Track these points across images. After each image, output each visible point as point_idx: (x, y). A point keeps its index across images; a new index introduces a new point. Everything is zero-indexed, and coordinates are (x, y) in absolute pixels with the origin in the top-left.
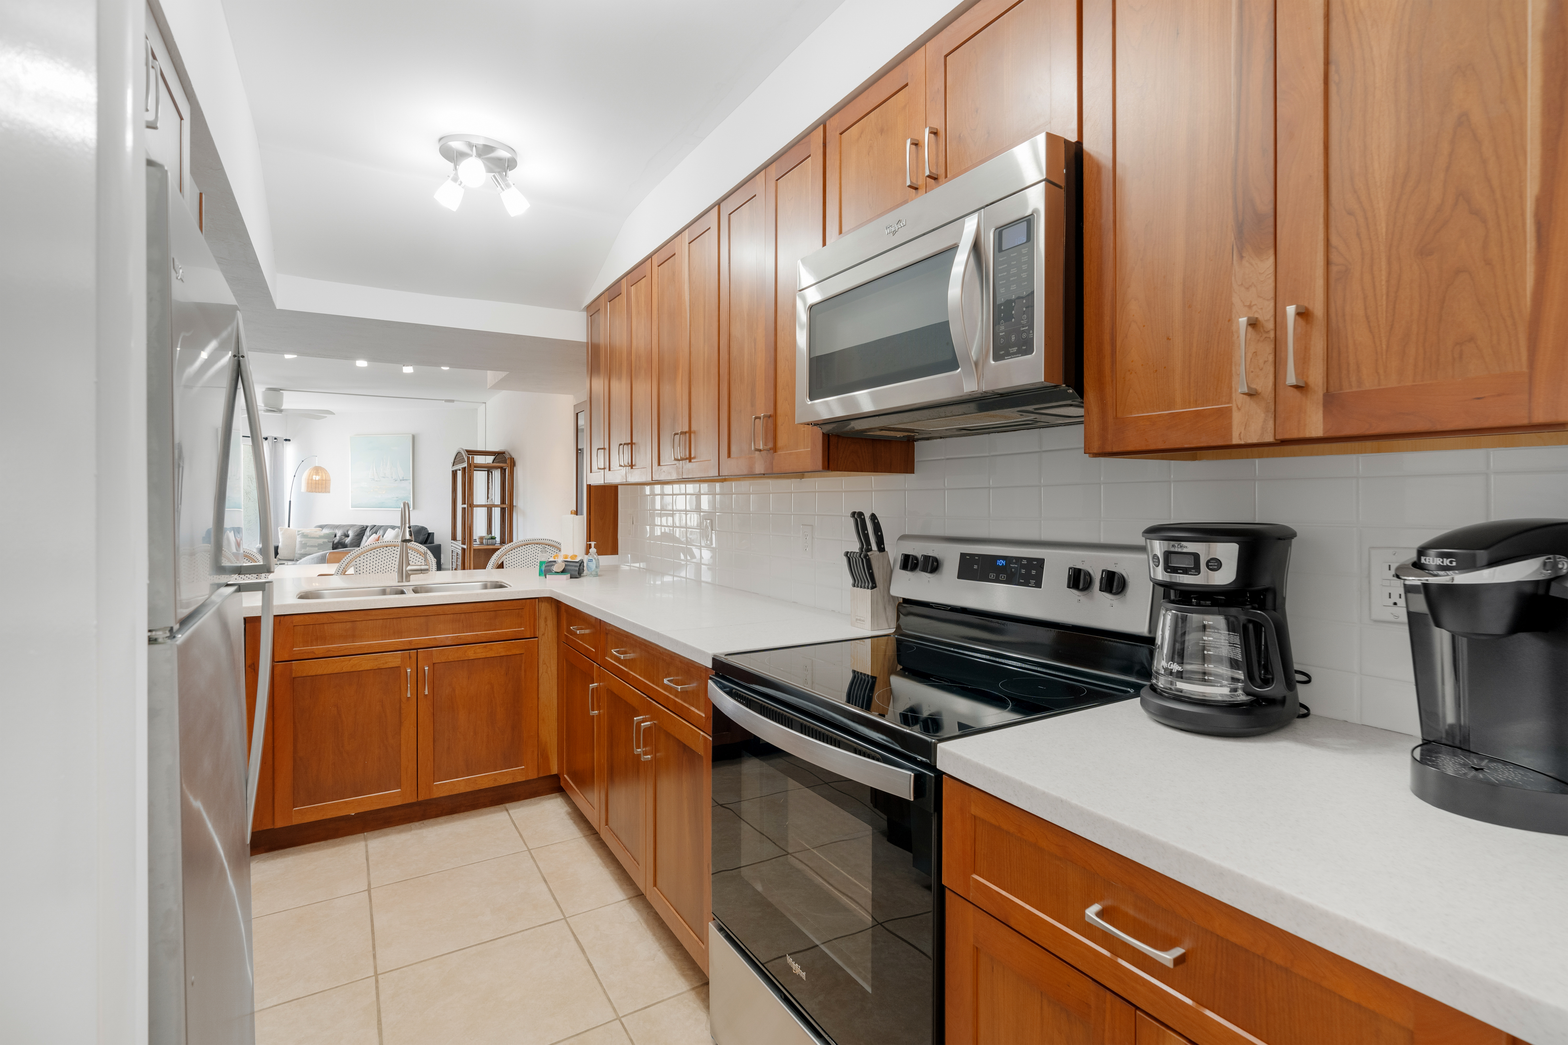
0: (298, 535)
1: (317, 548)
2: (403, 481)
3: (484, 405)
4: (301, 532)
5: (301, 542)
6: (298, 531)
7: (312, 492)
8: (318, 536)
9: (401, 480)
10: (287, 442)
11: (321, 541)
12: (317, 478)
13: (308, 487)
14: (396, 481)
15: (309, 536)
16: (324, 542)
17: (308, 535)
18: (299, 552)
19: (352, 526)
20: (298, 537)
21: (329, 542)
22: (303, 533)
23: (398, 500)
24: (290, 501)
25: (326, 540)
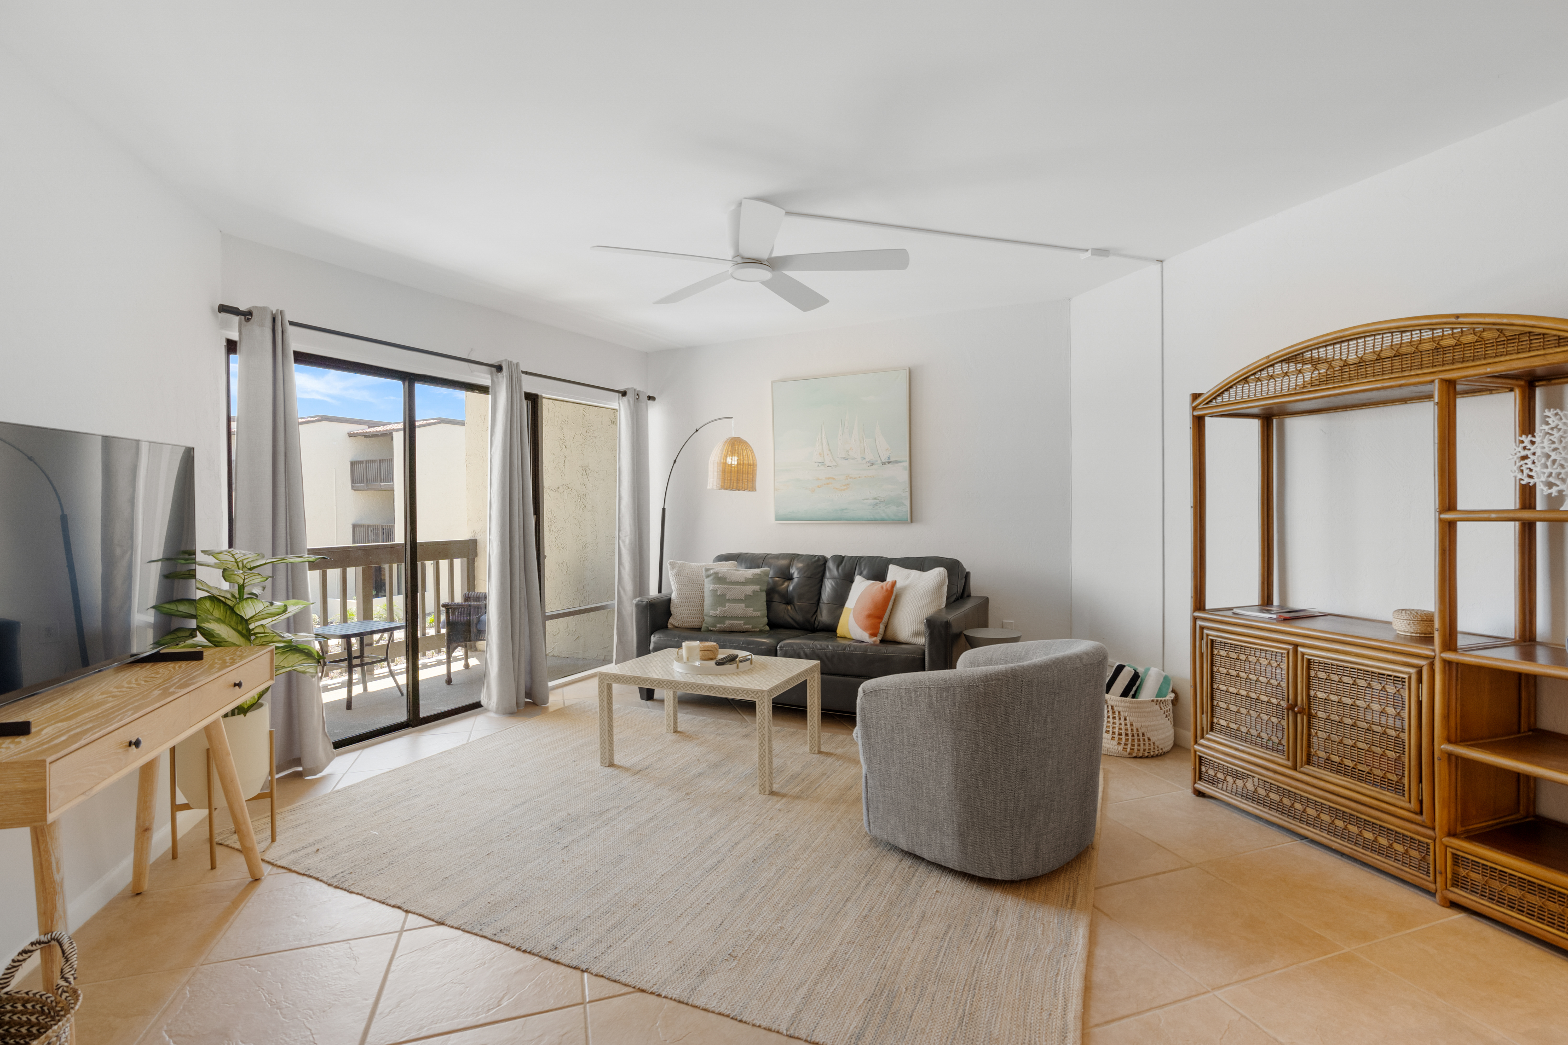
0: (708, 576)
1: (743, 605)
2: (889, 465)
3: (1159, 265)
4: (712, 571)
5: (714, 591)
6: (707, 570)
7: (732, 489)
8: (743, 580)
9: (883, 463)
10: (650, 402)
11: (749, 589)
12: (733, 460)
13: (724, 480)
14: (872, 464)
15: (728, 580)
16: (754, 592)
17: (725, 578)
18: (712, 613)
19: (793, 557)
20: (706, 580)
21: (761, 590)
22: (716, 573)
23: (876, 504)
24: (664, 510)
25: (757, 588)
